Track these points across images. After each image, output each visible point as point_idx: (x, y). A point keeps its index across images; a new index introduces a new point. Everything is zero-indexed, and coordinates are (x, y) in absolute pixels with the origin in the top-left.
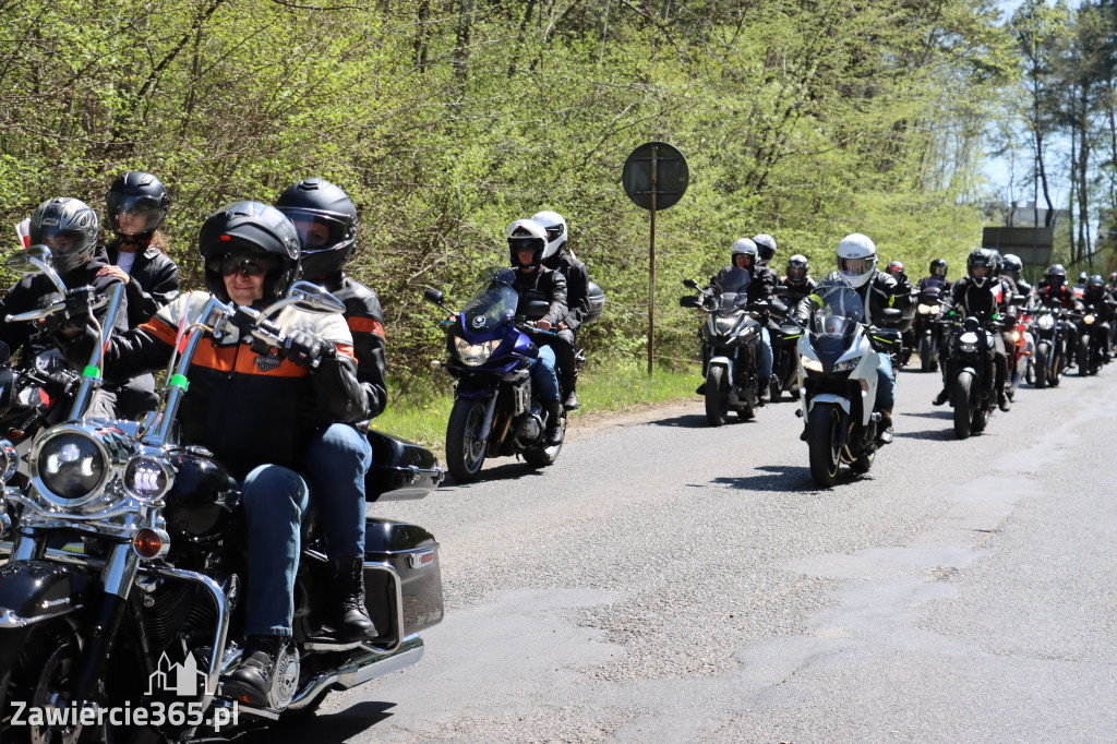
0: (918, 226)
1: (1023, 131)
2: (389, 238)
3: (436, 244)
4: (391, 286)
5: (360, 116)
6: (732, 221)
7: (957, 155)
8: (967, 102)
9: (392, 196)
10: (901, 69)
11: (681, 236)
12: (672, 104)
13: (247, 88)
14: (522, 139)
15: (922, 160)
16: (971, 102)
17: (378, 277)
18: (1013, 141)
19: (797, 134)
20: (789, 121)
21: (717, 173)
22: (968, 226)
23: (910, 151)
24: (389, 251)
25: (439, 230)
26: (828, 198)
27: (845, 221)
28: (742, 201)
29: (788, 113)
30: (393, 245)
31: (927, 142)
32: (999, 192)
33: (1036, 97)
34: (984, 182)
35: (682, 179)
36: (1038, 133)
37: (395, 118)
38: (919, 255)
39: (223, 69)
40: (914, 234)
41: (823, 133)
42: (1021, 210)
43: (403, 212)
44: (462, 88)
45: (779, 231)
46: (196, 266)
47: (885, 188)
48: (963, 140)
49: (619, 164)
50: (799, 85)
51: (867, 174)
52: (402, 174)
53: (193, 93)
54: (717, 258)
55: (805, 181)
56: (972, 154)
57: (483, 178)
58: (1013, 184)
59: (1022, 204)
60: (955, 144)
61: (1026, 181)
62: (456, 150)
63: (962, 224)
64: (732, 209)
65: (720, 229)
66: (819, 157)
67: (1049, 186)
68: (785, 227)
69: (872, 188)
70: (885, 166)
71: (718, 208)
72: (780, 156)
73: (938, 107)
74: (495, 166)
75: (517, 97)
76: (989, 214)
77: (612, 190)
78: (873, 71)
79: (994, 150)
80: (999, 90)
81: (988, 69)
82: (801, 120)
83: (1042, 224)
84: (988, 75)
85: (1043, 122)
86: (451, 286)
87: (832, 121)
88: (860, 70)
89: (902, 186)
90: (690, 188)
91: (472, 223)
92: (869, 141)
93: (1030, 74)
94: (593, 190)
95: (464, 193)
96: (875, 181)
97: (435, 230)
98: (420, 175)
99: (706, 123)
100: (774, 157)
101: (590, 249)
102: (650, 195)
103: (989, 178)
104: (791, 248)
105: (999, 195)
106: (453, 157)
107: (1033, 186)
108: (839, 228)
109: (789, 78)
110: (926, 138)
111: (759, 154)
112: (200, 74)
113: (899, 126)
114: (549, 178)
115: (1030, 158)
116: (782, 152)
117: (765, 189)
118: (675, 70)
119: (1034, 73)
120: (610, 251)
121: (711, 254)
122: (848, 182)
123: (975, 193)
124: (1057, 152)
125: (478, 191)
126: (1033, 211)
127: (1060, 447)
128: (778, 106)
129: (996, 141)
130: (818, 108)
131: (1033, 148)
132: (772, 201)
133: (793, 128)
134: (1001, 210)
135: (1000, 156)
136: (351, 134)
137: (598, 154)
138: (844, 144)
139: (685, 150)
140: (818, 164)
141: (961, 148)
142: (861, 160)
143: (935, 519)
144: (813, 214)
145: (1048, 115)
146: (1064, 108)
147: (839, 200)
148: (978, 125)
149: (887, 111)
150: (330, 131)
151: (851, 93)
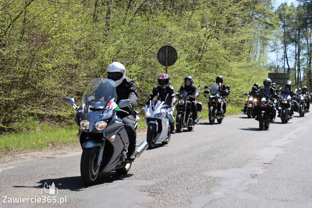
0: (248, 72)
1: (281, 44)
2: (85, 74)
3: (99, 76)
5: (76, 36)
7: (260, 51)
8: (263, 35)
9: (86, 61)
10: (243, 24)
11: (175, 75)
13: (40, 28)
14: (126, 44)
15: (249, 53)
16: (264, 35)
17: (81, 86)
18: (278, 47)
19: (211, 44)
20: (209, 40)
21: (186, 55)
22: (264, 72)
23: (246, 50)
24: (85, 79)
25: (101, 72)
26: (220, 64)
27: (225, 70)
28: (194, 64)
29: (208, 38)
30: (87, 77)
31: (251, 47)
32: (273, 62)
33: (284, 34)
34: (269, 60)
35: (175, 57)
36: (285, 45)
37: (87, 38)
38: (248, 82)
39: (33, 21)
40: (247, 75)
41: (219, 43)
42: (280, 68)
43: (89, 66)
45: (205, 74)
46: (25, 82)
48: (262, 46)
49: (156, 53)
50: (211, 29)
51: (232, 56)
52: (89, 55)
53: (24, 29)
55: (213, 58)
56: (265, 51)
57: (114, 56)
58: (278, 60)
59: (281, 66)
60: (260, 47)
61: (282, 59)
62: (106, 48)
63: (262, 72)
64: (191, 67)
65: (188, 73)
66: (218, 50)
67: (288, 61)
68: (208, 72)
69: (234, 61)
70: (238, 54)
71: (187, 66)
72: (206, 51)
73: (254, 36)
74: (118, 52)
76: (271, 70)
77: (154, 60)
78: (234, 25)
79: (272, 50)
80: (273, 31)
81: (270, 25)
82: (212, 39)
83: (286, 72)
84: (269, 27)
85: (286, 41)
87: (222, 40)
88: (230, 24)
89: (243, 60)
90: (178, 60)
92: (233, 46)
93: (282, 27)
94: (148, 60)
95: (108, 61)
96: (235, 58)
97: (99, 72)
98: (94, 55)
99: (183, 40)
100: (204, 51)
101: (147, 78)
102: (166, 61)
104: (209, 79)
105: (273, 64)
106: (104, 50)
107: (283, 61)
109: (208, 26)
110: (250, 46)
111: (200, 50)
112: (26, 24)
113: (243, 42)
114: (135, 57)
115: (283, 52)
116: (206, 49)
117: (201, 61)
118: (173, 24)
119: (284, 26)
120: (153, 79)
122: (227, 59)
123: (266, 63)
124: (291, 50)
125: (112, 60)
126: (284, 69)
127: (290, 139)
128: (205, 35)
129: (273, 47)
130: (218, 36)
131: (284, 49)
132: (203, 64)
133: (210, 42)
134: (274, 68)
135: (273, 52)
136: (74, 42)
137: (150, 49)
138: (226, 47)
139: (177, 48)
140: (218, 53)
141: (261, 49)
142: (231, 52)
143: (251, 160)
144: (216, 68)
145: (288, 39)
146: (293, 37)
147: (224, 64)
148: (267, 42)
149: (239, 37)
150: (67, 41)
151: (228, 32)
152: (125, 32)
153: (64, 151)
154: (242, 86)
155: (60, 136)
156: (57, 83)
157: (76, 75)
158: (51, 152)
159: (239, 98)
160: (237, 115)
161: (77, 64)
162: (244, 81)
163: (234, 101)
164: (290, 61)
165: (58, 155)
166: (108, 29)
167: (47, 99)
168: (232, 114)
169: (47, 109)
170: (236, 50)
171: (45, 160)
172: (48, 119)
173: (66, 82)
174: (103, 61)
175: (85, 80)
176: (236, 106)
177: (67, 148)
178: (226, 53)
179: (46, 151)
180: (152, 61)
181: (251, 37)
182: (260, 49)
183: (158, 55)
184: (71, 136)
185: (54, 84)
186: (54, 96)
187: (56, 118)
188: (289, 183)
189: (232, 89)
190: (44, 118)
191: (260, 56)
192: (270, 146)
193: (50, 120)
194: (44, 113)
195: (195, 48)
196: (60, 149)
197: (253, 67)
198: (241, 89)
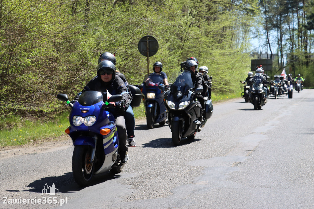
0: (231, 60)
1: (262, 30)
2: (65, 68)
3: (80, 69)
4: (67, 83)
5: (54, 30)
6: (173, 60)
7: (243, 38)
8: (244, 21)
10: (224, 11)
12: (153, 24)
13: (17, 22)
14: (105, 36)
15: (232, 40)
17: (62, 80)
18: (260, 33)
19: (192, 32)
21: (168, 45)
22: (246, 59)
23: (228, 37)
24: (66, 72)
25: (82, 65)
26: (203, 52)
27: (208, 59)
28: (177, 53)
29: (190, 26)
30: (67, 70)
31: (233, 34)
32: (256, 49)
33: (266, 20)
34: (251, 46)
35: (156, 47)
36: (267, 31)
37: (66, 30)
38: (232, 69)
40: (230, 62)
41: (200, 32)
42: (263, 54)
44: (86, 20)
46: (4, 78)
47: (221, 48)
48: (244, 32)
49: (137, 43)
50: (192, 17)
51: (215, 44)
52: (69, 48)
54: (169, 71)
55: (195, 47)
56: (247, 37)
57: (95, 48)
58: (260, 46)
59: (264, 53)
60: (242, 34)
61: (264, 45)
62: (86, 40)
63: (245, 59)
65: (170, 63)
66: (200, 40)
67: (271, 47)
69: (216, 49)
70: (220, 42)
72: (188, 39)
73: (236, 23)
74: (99, 45)
75: (104, 23)
76: (254, 56)
77: (136, 51)
78: (215, 12)
79: (254, 36)
80: (255, 18)
81: (250, 10)
82: (193, 28)
83: (269, 58)
84: (250, 13)
85: (268, 27)
86: (85, 82)
87: (203, 28)
88: (211, 12)
89: (226, 47)
90: (160, 50)
91: (92, 63)
92: (214, 34)
94: (129, 51)
95: (88, 53)
96: (217, 46)
99: (164, 30)
100: (186, 40)
101: (130, 70)
102: (147, 52)
103: (253, 45)
106: (84, 42)
107: (266, 47)
108: (207, 61)
109: (189, 14)
111: (181, 39)
112: (2, 18)
113: (224, 28)
114: (116, 48)
115: (265, 38)
116: (188, 38)
117: (184, 50)
118: (153, 13)
119: (265, 12)
120: (136, 70)
121: (168, 70)
122: (209, 47)
123: (249, 49)
124: (273, 36)
125: (93, 52)
126: (266, 55)
127: (273, 125)
128: (187, 24)
129: (255, 33)
130: (198, 24)
131: (266, 35)
132: (186, 53)
133: (191, 30)
134: (257, 55)
135: (256, 38)
136: (52, 35)
137: (130, 40)
138: (207, 35)
139: (158, 38)
140: (200, 42)
141: (244, 36)
142: (213, 40)
143: (235, 148)
144: (199, 57)
145: (270, 25)
146: (275, 23)
147: (207, 53)
148: (249, 28)
149: (220, 25)
150: (45, 35)
151: (209, 19)
152: (105, 24)
153: (46, 147)
154: (225, 74)
155: (41, 131)
156: (37, 78)
157: (56, 69)
158: (32, 148)
159: (223, 86)
160: (221, 103)
161: (56, 58)
162: (227, 69)
163: (218, 89)
164: (273, 46)
165: (40, 151)
166: (88, 21)
167: (27, 94)
168: (216, 102)
169: (28, 105)
170: (218, 38)
171: (26, 157)
172: (30, 115)
173: (46, 76)
174: (83, 54)
175: (65, 74)
176: (220, 94)
177: (49, 143)
178: (208, 41)
179: (27, 147)
180: (133, 52)
181: (233, 24)
182: (242, 36)
183: (138, 46)
184: (53, 131)
185: (34, 79)
186: (35, 91)
187: (38, 113)
188: (272, 169)
189: (216, 77)
190: (25, 114)
191: (243, 43)
192: (253, 133)
193: (32, 116)
194: (25, 109)
195: (177, 37)
196: (42, 145)
197: (236, 54)
198: (224, 77)
